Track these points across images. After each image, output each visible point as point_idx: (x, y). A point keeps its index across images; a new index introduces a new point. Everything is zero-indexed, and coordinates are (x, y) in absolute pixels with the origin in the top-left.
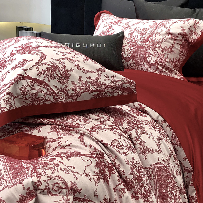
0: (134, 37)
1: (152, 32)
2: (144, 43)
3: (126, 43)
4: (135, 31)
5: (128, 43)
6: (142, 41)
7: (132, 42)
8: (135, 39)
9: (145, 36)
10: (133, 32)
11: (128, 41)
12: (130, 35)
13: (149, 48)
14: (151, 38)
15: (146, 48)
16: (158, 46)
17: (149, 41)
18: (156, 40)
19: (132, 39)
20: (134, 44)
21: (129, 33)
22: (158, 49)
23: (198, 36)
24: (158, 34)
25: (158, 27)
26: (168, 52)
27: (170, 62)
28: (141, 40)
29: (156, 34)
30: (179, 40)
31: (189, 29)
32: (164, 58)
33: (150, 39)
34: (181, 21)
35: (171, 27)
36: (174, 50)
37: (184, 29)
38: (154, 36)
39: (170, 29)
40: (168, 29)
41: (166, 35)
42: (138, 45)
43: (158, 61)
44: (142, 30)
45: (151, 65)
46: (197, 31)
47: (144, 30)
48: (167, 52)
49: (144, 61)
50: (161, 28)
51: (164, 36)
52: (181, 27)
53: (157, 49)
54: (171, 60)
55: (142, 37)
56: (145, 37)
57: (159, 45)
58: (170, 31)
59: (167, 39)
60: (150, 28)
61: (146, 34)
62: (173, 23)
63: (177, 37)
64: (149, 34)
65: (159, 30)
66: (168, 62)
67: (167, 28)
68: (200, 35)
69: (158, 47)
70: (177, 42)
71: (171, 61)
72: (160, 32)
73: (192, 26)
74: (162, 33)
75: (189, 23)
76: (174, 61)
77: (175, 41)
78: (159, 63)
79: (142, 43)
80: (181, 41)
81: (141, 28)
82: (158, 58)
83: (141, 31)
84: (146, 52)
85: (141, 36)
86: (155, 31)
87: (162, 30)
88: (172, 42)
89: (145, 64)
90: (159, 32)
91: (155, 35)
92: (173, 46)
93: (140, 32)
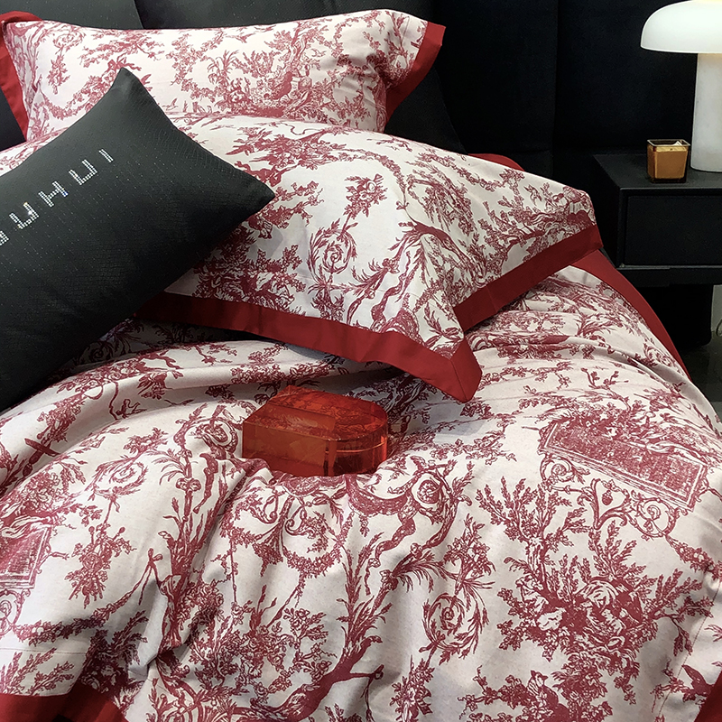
0: (236, 82)
1: (290, 60)
2: (277, 97)
3: (212, 105)
4: (231, 65)
5: (219, 104)
6: (270, 93)
7: (233, 100)
8: (243, 90)
9: (271, 76)
10: (221, 67)
11: (219, 99)
12: (215, 79)
13: (302, 112)
15: (290, 111)
16: (326, 100)
17: (292, 90)
18: (314, 84)
19: (232, 91)
20: (243, 104)
21: (211, 72)
22: (329, 109)
23: (409, 58)
25: (303, 45)
26: (355, 117)
28: (264, 89)
29: (306, 67)
30: (369, 76)
34: (355, 20)
35: (339, 41)
36: (366, 106)
38: (303, 73)
39: (339, 46)
40: (334, 48)
41: (336, 67)
44: (252, 58)
48: (352, 115)
50: (312, 47)
51: (332, 71)
52: (368, 36)
53: (325, 110)
55: (264, 81)
56: (276, 80)
57: (327, 96)
58: (344, 53)
59: (344, 75)
60: (275, 50)
63: (365, 68)
65: (309, 53)
67: (328, 44)
68: (415, 55)
69: (327, 104)
70: (366, 83)
72: (317, 59)
73: (391, 31)
81: (244, 54)
85: (259, 79)
88: (356, 83)
90: (313, 58)
92: (361, 98)
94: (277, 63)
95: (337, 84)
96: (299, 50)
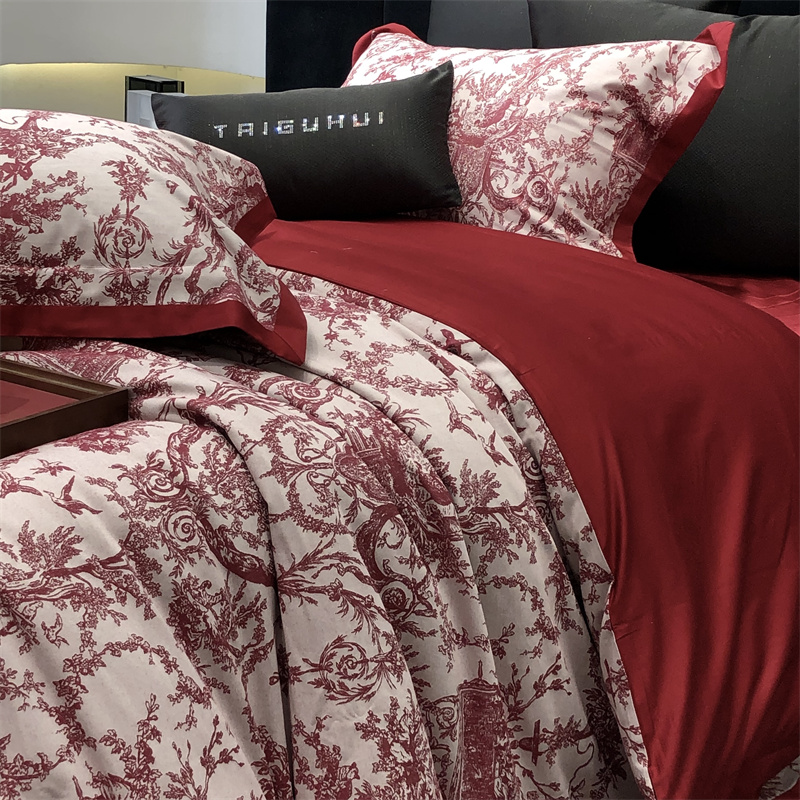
6: (481, 120)
9: (492, 100)
14: (512, 108)
18: (528, 115)
22: (533, 146)
24: (539, 95)
27: (575, 195)
31: (651, 77)
32: (552, 180)
33: (508, 113)
37: (632, 77)
42: (468, 133)
43: (529, 190)
45: (503, 205)
46: (680, 84)
47: (493, 80)
49: (480, 189)
54: (577, 187)
61: (497, 95)
62: (595, 56)
64: (506, 94)
66: (565, 194)
69: (533, 140)
71: (578, 191)
74: (552, 90)
75: (649, 56)
76: (588, 190)
77: (595, 119)
78: (534, 199)
79: (480, 127)
80: (620, 118)
82: (529, 180)
83: (482, 85)
84: (490, 158)
86: (528, 83)
87: (552, 82)
89: (484, 200)
91: (526, 98)
92: (587, 138)
93: (479, 88)
94: (507, 88)
95: (555, 119)
96: (535, 76)
